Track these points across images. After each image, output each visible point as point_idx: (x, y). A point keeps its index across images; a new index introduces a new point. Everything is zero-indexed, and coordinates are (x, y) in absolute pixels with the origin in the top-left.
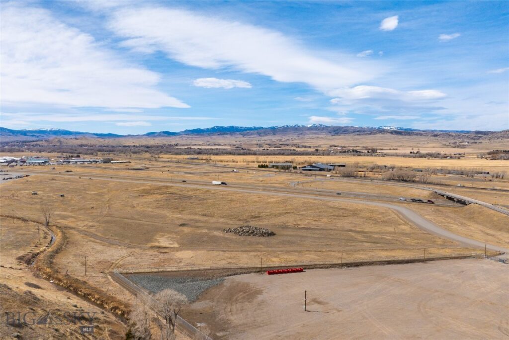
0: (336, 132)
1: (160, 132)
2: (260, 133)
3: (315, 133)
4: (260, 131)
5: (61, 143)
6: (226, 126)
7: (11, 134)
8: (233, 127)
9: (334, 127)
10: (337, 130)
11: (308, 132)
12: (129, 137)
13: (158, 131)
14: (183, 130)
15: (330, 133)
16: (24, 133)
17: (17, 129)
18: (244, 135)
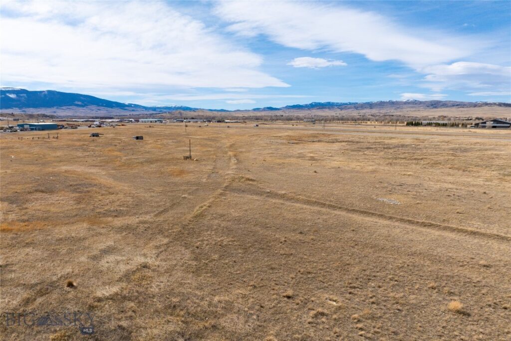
0: (434, 106)
1: (264, 108)
2: (358, 108)
3: (412, 107)
4: (356, 105)
5: (181, 115)
6: (323, 102)
7: (144, 110)
8: (329, 103)
9: (431, 102)
10: (435, 104)
11: (405, 106)
12: (238, 112)
13: (262, 107)
14: (285, 106)
15: (428, 106)
16: (154, 109)
17: (149, 106)
18: (341, 109)
